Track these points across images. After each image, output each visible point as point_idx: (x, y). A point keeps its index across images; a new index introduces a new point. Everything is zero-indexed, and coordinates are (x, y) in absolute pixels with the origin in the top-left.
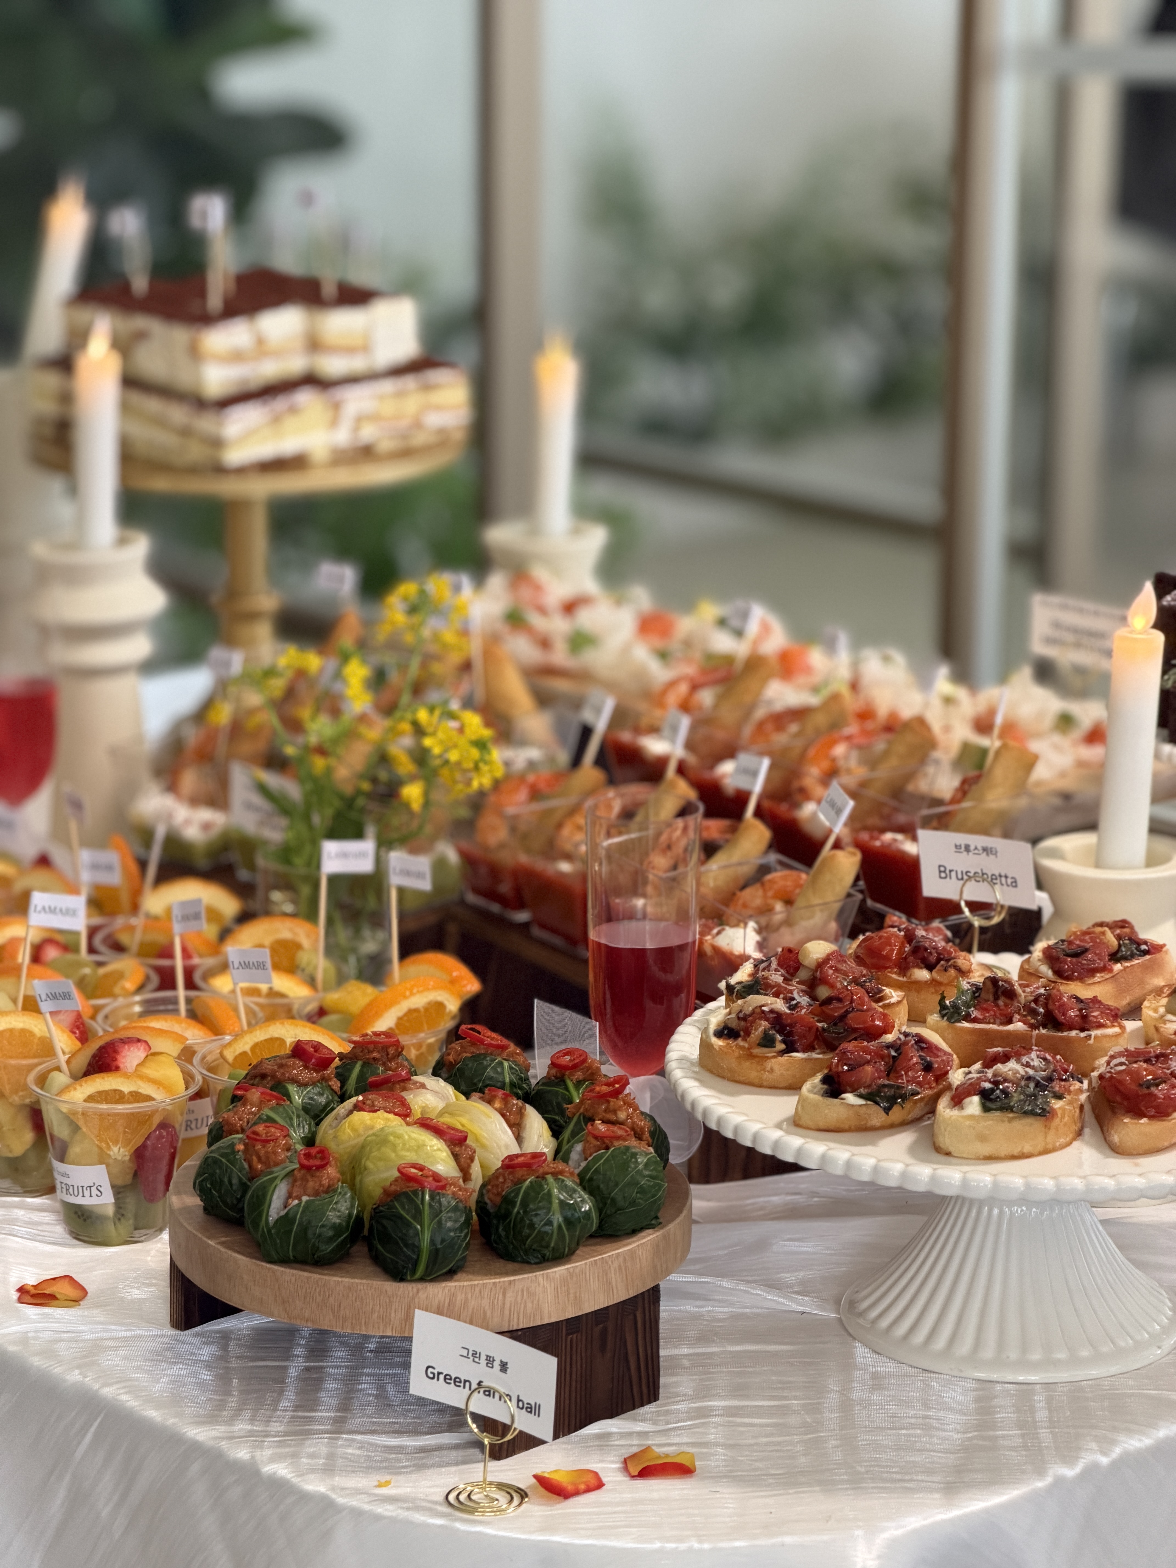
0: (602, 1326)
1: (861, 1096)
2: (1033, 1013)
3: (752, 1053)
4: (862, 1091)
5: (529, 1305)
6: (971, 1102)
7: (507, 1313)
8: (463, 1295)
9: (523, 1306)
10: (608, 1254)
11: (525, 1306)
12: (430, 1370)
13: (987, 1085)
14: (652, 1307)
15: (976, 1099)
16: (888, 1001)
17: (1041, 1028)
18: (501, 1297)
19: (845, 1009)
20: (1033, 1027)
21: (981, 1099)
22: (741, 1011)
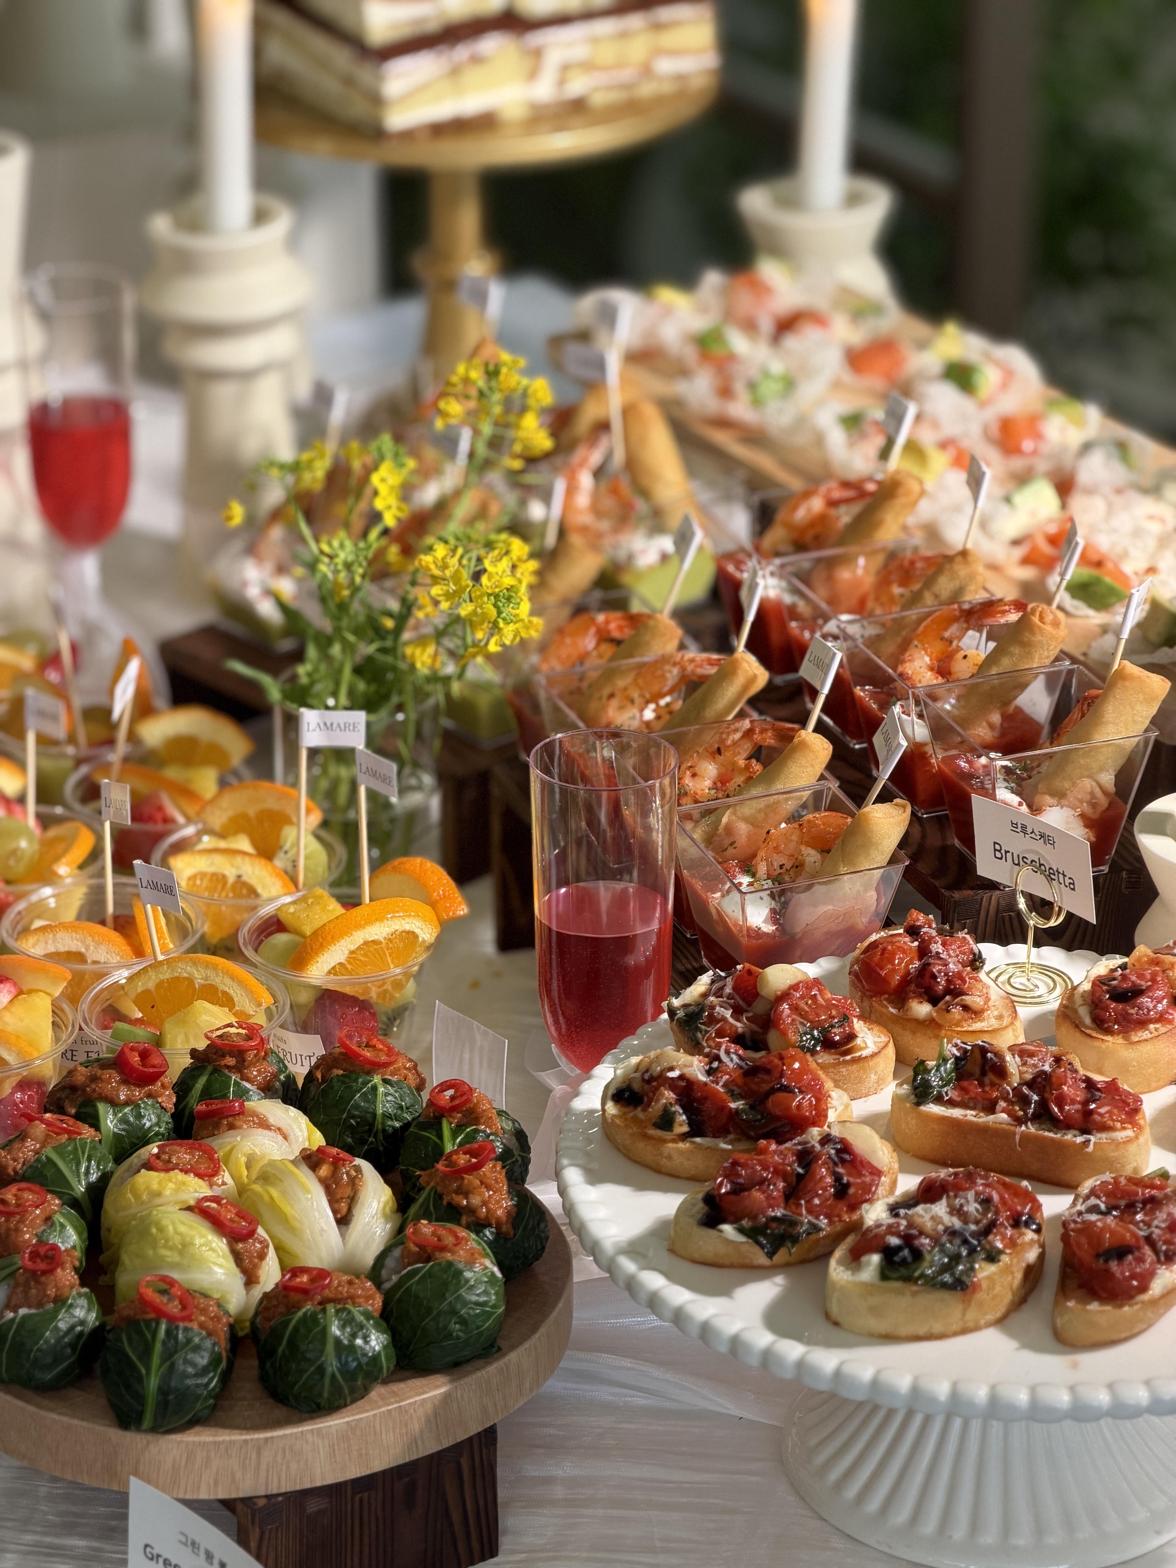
0: (407, 1479)
1: (741, 1230)
2: (1025, 1101)
3: (646, 1133)
4: (745, 1223)
5: (294, 1466)
6: (868, 1263)
7: (263, 1474)
8: (205, 1454)
9: (284, 1467)
10: (408, 1402)
11: (288, 1468)
12: (148, 1549)
13: (894, 1241)
14: (484, 1451)
15: (875, 1259)
16: (858, 1054)
17: (1029, 1124)
18: (254, 1456)
19: (771, 1085)
20: (1019, 1121)
21: (882, 1260)
22: (647, 1071)
